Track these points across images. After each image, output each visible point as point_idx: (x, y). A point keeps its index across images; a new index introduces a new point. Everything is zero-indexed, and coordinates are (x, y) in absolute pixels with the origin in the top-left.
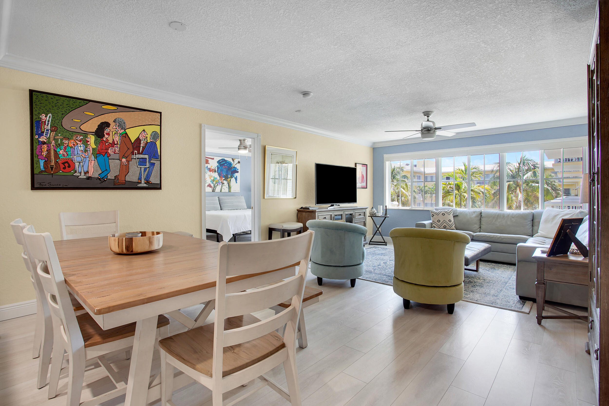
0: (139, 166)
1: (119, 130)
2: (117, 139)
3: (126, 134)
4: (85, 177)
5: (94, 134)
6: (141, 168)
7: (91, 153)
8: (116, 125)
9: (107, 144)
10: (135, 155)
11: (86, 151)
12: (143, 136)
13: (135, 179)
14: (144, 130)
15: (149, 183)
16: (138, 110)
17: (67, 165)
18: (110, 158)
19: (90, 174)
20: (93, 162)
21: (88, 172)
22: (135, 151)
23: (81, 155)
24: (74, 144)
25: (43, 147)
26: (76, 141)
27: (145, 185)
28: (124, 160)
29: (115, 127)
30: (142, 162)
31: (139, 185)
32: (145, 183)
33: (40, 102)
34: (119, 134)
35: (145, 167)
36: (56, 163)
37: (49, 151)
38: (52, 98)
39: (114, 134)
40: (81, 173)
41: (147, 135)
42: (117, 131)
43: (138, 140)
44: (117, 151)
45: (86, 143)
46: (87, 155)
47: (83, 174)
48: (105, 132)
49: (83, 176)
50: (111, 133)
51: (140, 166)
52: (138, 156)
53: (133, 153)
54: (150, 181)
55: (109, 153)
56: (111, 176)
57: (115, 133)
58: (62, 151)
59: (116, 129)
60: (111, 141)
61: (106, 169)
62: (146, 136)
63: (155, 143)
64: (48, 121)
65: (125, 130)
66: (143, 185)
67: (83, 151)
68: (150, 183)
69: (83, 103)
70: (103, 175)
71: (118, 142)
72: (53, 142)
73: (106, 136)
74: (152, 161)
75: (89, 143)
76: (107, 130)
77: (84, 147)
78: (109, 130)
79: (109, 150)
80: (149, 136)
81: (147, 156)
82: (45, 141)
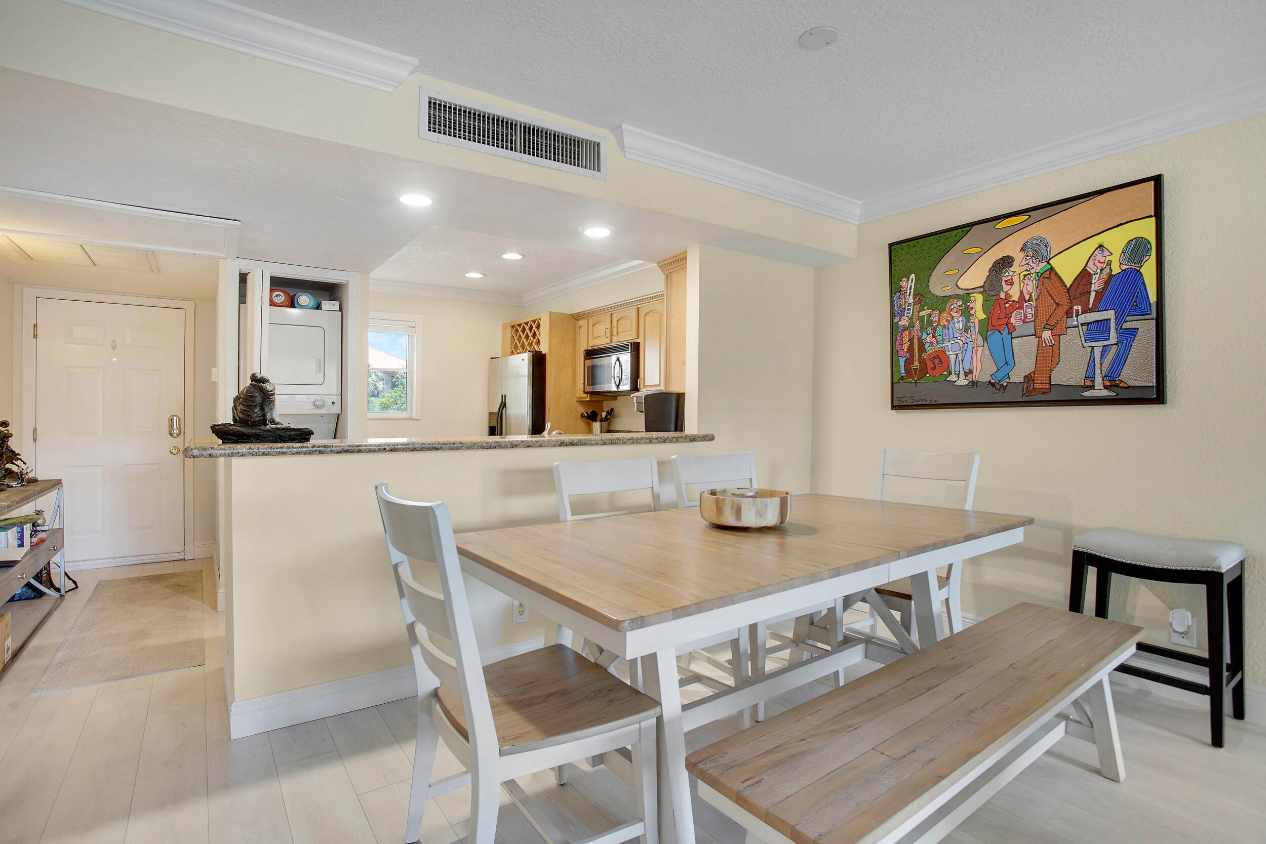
0: (1086, 345)
1: (1034, 266)
2: (1031, 287)
3: (1052, 268)
4: (965, 382)
5: (982, 290)
6: (1093, 347)
7: (977, 332)
8: (1028, 256)
9: (1007, 305)
10: (1077, 316)
11: (967, 329)
12: (1099, 261)
13: (1077, 378)
14: (1101, 246)
15: (1119, 387)
16: (1082, 200)
17: (937, 361)
18: (1014, 334)
19: (975, 377)
20: (980, 349)
21: (971, 372)
22: (1075, 307)
23: (959, 338)
24: (948, 318)
25: (904, 335)
26: (952, 313)
27: (1105, 393)
28: (1047, 335)
29: (1024, 262)
30: (1098, 330)
31: (1088, 394)
32: (1106, 387)
33: (899, 260)
34: (1033, 276)
35: (1107, 343)
36: (922, 361)
37: (911, 340)
38: (914, 246)
39: (1022, 277)
40: (958, 375)
41: (1112, 254)
42: (1029, 271)
43: (1084, 276)
44: (1030, 316)
45: (967, 313)
46: (968, 336)
47: (962, 376)
48: (1004, 279)
49: (962, 382)
50: (1016, 279)
51: (1090, 344)
52: (1083, 318)
53: (1069, 314)
54: (1122, 381)
55: (1012, 324)
56: (1017, 377)
57: (1025, 276)
58: (929, 336)
59: (1028, 264)
60: (1016, 298)
61: (1007, 361)
62: (1108, 258)
63: (1139, 271)
64: (910, 289)
65: (1048, 262)
66: (1099, 391)
67: (963, 330)
68: (1122, 385)
69: (961, 234)
70: (999, 376)
71: (1033, 294)
72: (917, 324)
73: (1006, 288)
74: (1126, 325)
75: (972, 312)
76: (1007, 274)
77: (965, 320)
78: (1011, 274)
79: (1013, 317)
80: (1115, 260)
81: (1110, 315)
82: (907, 324)
